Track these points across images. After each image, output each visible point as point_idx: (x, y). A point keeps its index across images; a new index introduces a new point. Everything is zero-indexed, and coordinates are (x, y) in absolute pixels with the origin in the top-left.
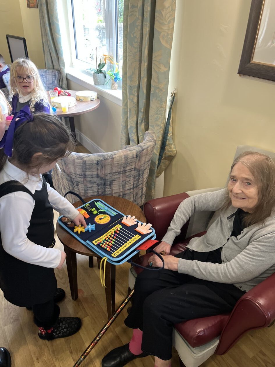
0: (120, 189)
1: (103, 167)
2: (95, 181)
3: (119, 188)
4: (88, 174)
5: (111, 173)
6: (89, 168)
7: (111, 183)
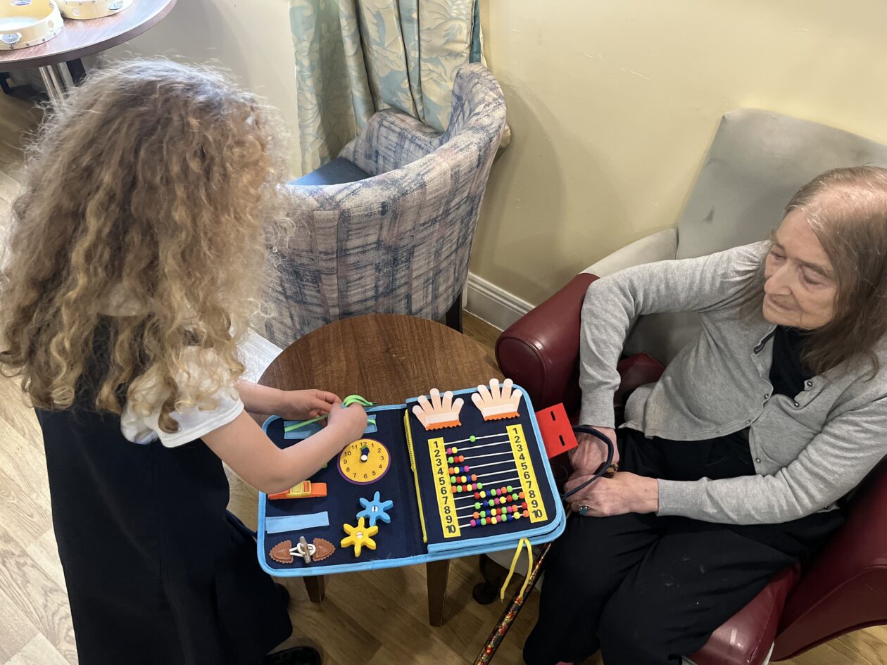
0: (429, 263)
1: (395, 216)
2: (371, 259)
3: (427, 261)
4: (352, 247)
5: (414, 229)
6: (357, 229)
7: (411, 254)
